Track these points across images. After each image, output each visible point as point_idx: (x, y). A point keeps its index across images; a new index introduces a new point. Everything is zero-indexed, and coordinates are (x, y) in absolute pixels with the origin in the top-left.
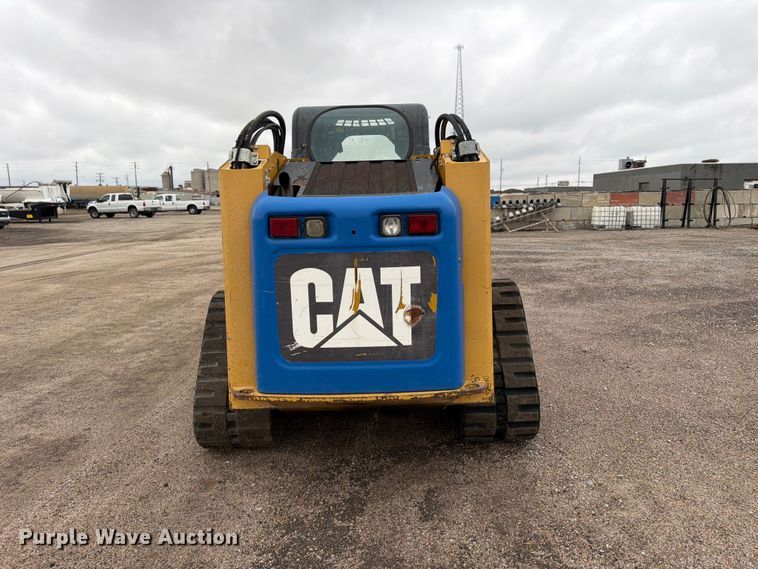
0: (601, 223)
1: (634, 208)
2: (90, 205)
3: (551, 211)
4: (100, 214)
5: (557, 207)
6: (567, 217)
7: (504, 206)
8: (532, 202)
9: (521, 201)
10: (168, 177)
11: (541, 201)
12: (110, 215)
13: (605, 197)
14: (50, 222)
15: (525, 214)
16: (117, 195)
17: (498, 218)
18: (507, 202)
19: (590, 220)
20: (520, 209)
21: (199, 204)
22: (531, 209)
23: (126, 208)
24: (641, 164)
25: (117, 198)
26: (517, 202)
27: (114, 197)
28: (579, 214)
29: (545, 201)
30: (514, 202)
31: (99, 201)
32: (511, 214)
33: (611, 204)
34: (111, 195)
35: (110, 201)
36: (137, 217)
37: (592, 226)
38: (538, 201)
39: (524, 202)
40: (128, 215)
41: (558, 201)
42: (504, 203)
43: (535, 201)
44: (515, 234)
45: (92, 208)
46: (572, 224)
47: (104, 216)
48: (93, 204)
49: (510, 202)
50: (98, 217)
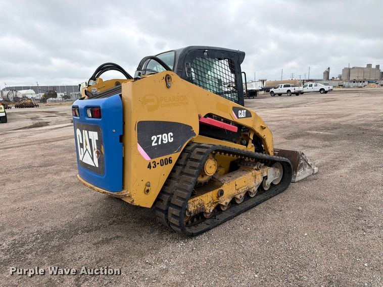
2: (271, 90)
4: (275, 94)
10: (327, 73)
12: (280, 95)
14: (253, 98)
16: (283, 85)
21: (326, 88)
23: (286, 91)
25: (283, 86)
27: (282, 86)
31: (275, 88)
34: (280, 85)
35: (279, 88)
36: (290, 95)
40: (287, 95)
45: (272, 91)
47: (277, 95)
48: (273, 90)
50: (274, 96)
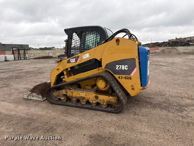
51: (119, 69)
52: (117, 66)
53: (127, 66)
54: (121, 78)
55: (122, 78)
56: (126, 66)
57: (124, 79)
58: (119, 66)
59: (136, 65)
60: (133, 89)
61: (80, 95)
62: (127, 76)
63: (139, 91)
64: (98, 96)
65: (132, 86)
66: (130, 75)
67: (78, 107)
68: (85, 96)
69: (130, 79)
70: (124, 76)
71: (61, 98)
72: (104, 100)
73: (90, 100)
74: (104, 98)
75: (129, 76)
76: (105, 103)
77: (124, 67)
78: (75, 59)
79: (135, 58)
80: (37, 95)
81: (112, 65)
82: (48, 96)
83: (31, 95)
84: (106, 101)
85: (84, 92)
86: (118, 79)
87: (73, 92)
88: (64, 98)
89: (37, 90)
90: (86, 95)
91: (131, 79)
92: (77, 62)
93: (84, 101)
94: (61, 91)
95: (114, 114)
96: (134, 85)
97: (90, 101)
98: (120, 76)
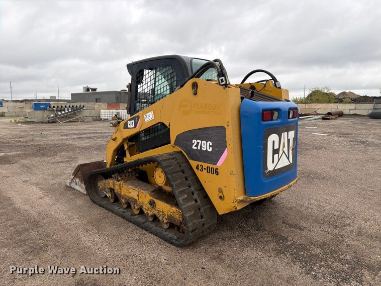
0: (106, 118)
1: (120, 111)
3: (80, 112)
5: (83, 109)
6: (88, 115)
7: (55, 109)
8: (69, 107)
9: (64, 106)
11: (75, 106)
13: (105, 105)
15: (67, 113)
17: (52, 115)
18: (56, 106)
19: (99, 116)
20: (64, 110)
22: (70, 110)
24: (94, 90)
26: (62, 107)
28: (94, 113)
29: (77, 106)
30: (60, 106)
32: (60, 113)
33: (108, 109)
37: (101, 119)
38: (73, 106)
39: (66, 107)
41: (83, 106)
42: (54, 107)
43: (71, 106)
44: (64, 124)
46: (90, 118)
49: (58, 107)
51: (197, 148)
52: (193, 142)
53: (211, 144)
54: (200, 168)
55: (202, 168)
56: (208, 142)
57: (205, 171)
58: (198, 141)
59: (226, 142)
60: (221, 197)
61: (131, 194)
62: (211, 166)
63: (233, 205)
64: (156, 201)
65: (220, 191)
66: (216, 164)
67: (123, 217)
68: (136, 198)
69: (216, 172)
70: (205, 165)
71: (107, 195)
72: (163, 212)
73: (144, 207)
74: (164, 208)
75: (215, 167)
76: (166, 218)
77: (206, 146)
78: (133, 121)
79: (225, 126)
80: (80, 183)
81: (185, 138)
82: (91, 188)
83: (74, 180)
84: (167, 215)
85: (137, 189)
86: (196, 170)
87: (121, 186)
88: (110, 195)
89: (80, 174)
90: (138, 196)
91: (218, 174)
92: (137, 127)
93: (136, 208)
94: (107, 181)
95: (172, 246)
96: (223, 189)
97: (144, 210)
98: (200, 163)
